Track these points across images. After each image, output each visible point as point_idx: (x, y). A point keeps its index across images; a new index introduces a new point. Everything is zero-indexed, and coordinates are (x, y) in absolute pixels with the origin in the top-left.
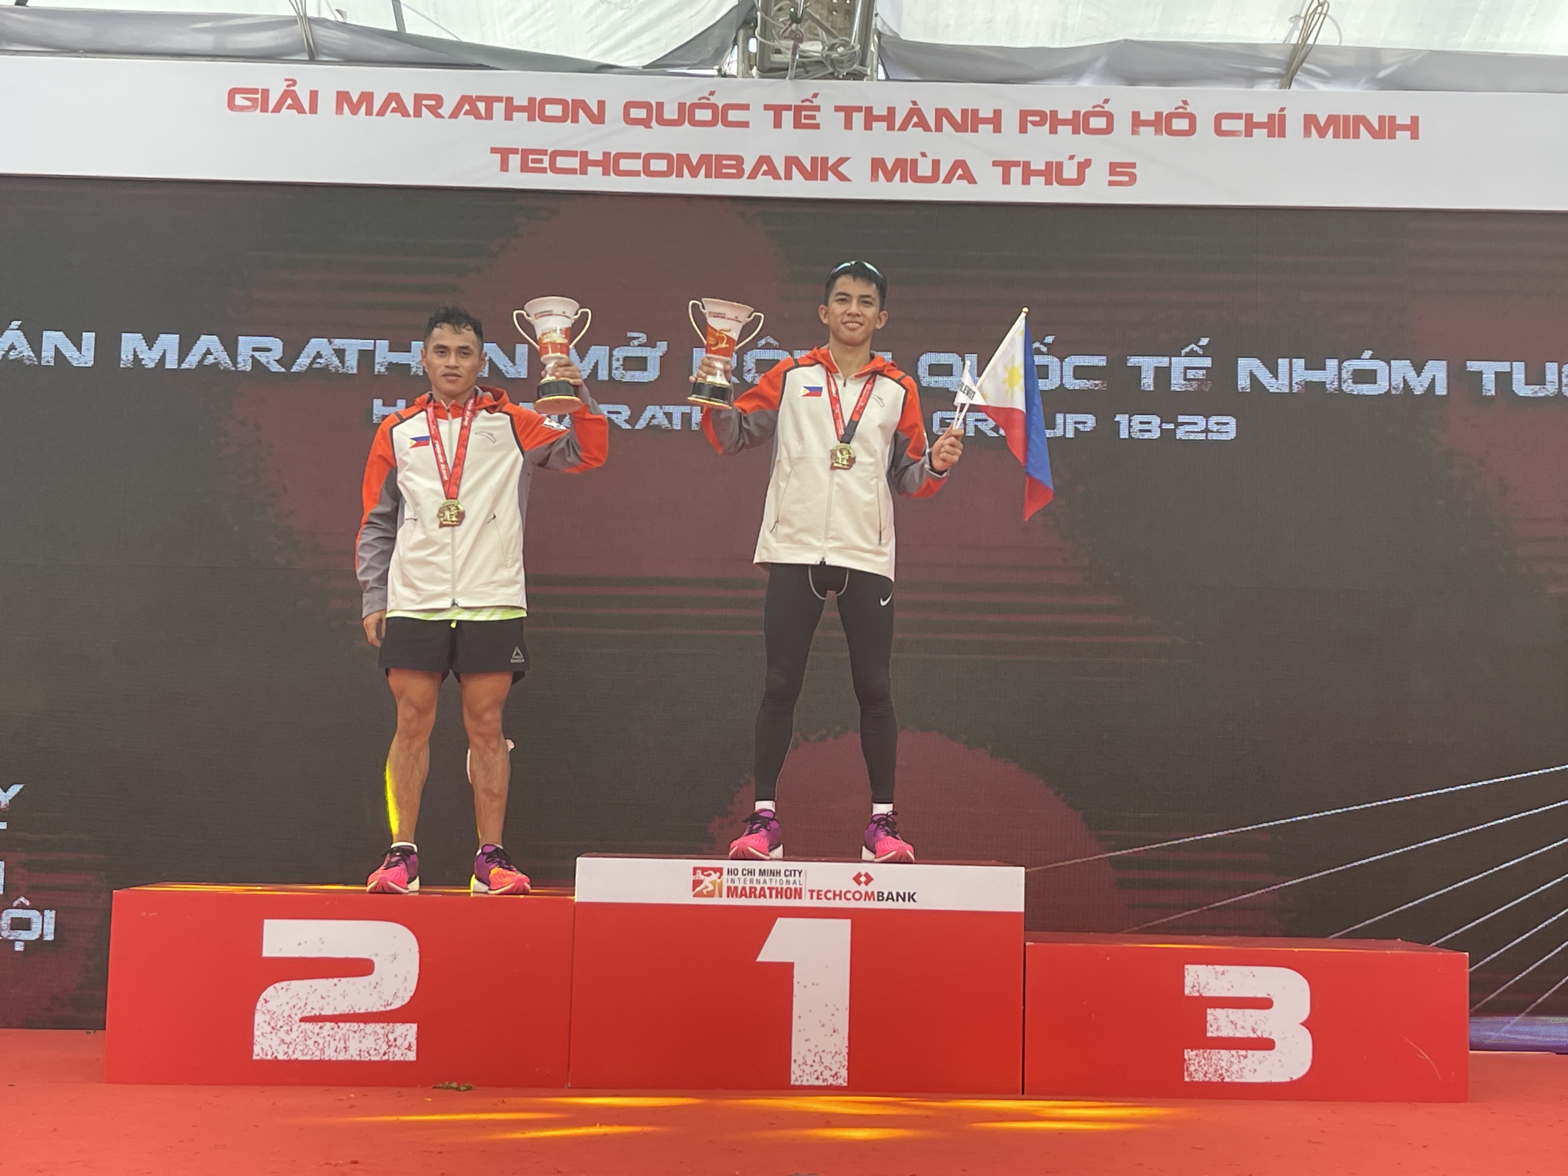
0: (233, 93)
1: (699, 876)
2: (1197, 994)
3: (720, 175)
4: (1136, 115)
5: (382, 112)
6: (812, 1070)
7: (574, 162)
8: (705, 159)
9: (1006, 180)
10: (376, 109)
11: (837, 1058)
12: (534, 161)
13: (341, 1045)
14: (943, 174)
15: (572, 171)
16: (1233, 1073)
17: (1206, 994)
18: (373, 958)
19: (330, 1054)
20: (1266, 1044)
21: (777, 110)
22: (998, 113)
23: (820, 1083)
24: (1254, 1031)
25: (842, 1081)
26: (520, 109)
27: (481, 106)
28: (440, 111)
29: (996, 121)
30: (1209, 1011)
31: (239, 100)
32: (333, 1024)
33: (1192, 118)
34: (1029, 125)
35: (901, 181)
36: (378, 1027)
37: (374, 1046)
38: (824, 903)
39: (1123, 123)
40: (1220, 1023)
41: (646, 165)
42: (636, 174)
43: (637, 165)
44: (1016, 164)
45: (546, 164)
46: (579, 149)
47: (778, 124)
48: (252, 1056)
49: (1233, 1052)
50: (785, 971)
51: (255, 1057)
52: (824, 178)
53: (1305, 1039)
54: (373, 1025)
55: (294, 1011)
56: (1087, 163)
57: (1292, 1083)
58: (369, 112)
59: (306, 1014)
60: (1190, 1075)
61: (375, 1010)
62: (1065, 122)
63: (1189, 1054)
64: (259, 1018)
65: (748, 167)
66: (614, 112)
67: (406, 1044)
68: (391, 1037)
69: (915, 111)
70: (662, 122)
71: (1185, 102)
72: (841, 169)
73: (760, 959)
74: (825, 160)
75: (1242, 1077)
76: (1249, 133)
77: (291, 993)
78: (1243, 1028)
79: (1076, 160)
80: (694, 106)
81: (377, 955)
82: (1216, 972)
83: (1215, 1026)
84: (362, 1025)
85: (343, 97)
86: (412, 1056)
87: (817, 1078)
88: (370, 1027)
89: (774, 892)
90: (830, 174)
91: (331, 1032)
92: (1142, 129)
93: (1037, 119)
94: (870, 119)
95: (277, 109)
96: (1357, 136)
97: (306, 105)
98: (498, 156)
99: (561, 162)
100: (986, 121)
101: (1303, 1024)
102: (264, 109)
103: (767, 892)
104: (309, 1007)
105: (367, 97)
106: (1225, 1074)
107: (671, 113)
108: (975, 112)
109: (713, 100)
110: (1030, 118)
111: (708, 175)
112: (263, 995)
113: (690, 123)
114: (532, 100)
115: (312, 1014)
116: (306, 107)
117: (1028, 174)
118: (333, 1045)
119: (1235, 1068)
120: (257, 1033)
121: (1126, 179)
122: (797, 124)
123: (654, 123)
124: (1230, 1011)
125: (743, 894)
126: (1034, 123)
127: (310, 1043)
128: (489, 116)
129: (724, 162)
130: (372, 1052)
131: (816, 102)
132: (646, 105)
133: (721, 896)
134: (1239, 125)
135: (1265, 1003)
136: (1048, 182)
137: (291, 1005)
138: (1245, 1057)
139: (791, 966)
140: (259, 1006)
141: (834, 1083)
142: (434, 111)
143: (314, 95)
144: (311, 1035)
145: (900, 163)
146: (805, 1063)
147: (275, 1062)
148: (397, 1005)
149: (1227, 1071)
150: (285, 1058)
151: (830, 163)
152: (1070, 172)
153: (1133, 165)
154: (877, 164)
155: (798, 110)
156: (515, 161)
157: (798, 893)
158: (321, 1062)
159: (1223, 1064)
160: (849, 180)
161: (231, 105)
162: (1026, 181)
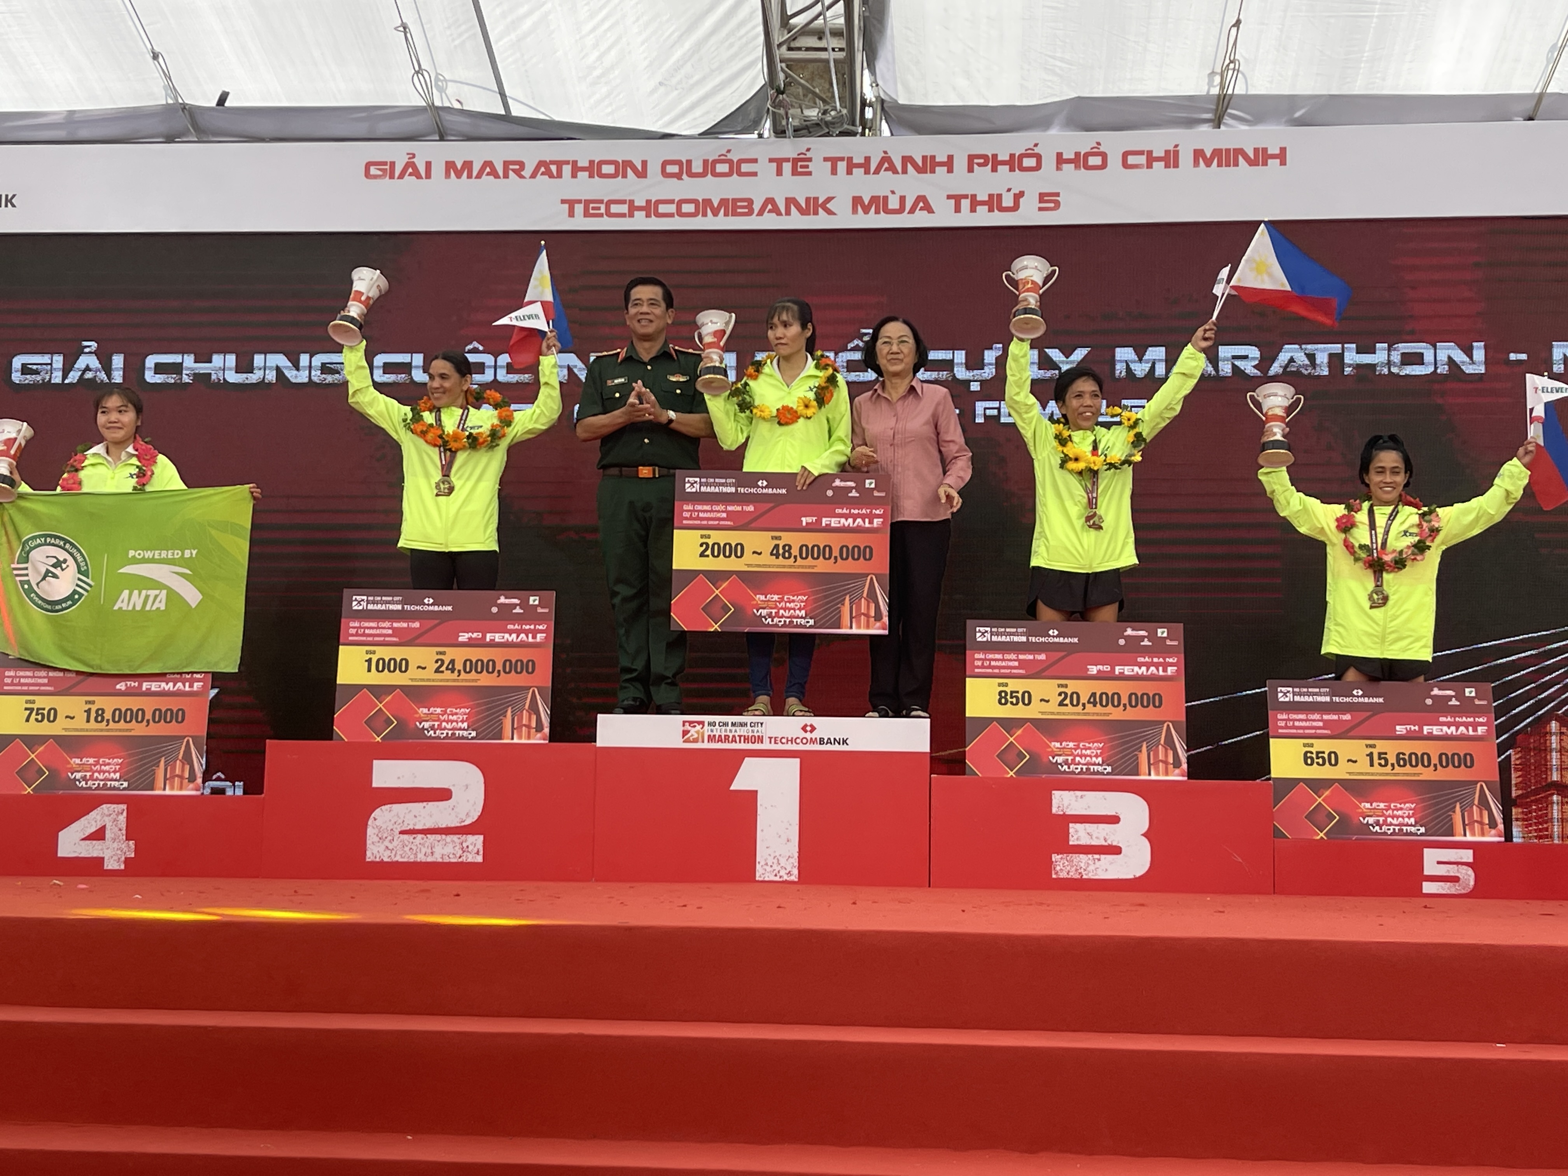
0: (368, 165)
1: (687, 727)
2: (1061, 813)
3: (735, 214)
4: (1059, 155)
5: (479, 176)
6: (772, 869)
7: (624, 208)
8: (724, 202)
9: (958, 209)
10: (475, 174)
11: (791, 860)
12: (593, 208)
13: (429, 851)
14: (908, 208)
15: (623, 215)
16: (1089, 872)
17: (1069, 812)
18: (451, 788)
19: (421, 858)
20: (1115, 850)
21: (779, 162)
22: (950, 158)
23: (777, 879)
24: (1105, 840)
25: (794, 878)
26: (583, 169)
27: (554, 168)
28: (523, 173)
29: (949, 164)
30: (1071, 825)
31: (373, 171)
32: (423, 836)
33: (1104, 156)
34: (976, 166)
35: (876, 213)
36: (455, 838)
37: (452, 851)
38: (780, 747)
39: (1049, 162)
40: (1080, 834)
41: (679, 208)
42: (671, 215)
43: (672, 208)
44: (965, 197)
45: (603, 210)
46: (628, 198)
47: (779, 172)
48: (365, 858)
49: (1090, 856)
50: (751, 796)
51: (367, 860)
52: (816, 213)
53: (1145, 847)
54: (452, 836)
55: (395, 826)
56: (1021, 194)
57: (1136, 879)
58: (470, 176)
59: (404, 828)
60: (1056, 873)
61: (453, 825)
62: (1003, 163)
63: (1055, 857)
64: (370, 831)
65: (757, 207)
66: (654, 169)
67: (475, 850)
68: (465, 845)
69: (886, 159)
70: (691, 175)
71: (1099, 144)
72: (828, 206)
73: (733, 787)
74: (816, 199)
75: (1096, 874)
76: (1149, 166)
77: (393, 813)
78: (1097, 838)
79: (1012, 192)
80: (715, 162)
81: (454, 785)
82: (1077, 797)
83: (1075, 837)
84: (444, 836)
85: (450, 166)
86: (479, 859)
87: (776, 875)
88: (449, 838)
89: (742, 738)
90: (820, 210)
91: (422, 841)
92: (1065, 166)
93: (982, 161)
94: (851, 166)
95: (401, 176)
96: (1236, 164)
97: (423, 173)
98: (566, 206)
99: (614, 208)
100: (941, 164)
101: (1144, 835)
102: (392, 177)
103: (738, 739)
104: (405, 824)
105: (468, 165)
106: (1084, 873)
107: (697, 167)
108: (933, 157)
109: (729, 156)
110: (976, 161)
111: (726, 214)
112: (373, 815)
113: (712, 175)
114: (592, 162)
115: (408, 828)
116: (423, 174)
117: (975, 203)
118: (423, 850)
119: (1091, 868)
120: (368, 842)
121: (1052, 205)
122: (795, 172)
123: (684, 176)
124: (1087, 825)
125: (720, 740)
126: (979, 165)
127: (407, 849)
128: (560, 175)
129: (739, 204)
130: (451, 856)
131: (809, 155)
132: (679, 163)
133: (703, 742)
134: (1142, 160)
135: (1114, 820)
136: (991, 210)
137: (393, 822)
138: (1099, 860)
139: (756, 792)
140: (370, 822)
141: (788, 879)
142: (518, 173)
143: (428, 165)
144: (407, 843)
145: (874, 199)
146: (767, 864)
147: (382, 862)
148: (467, 822)
149: (1085, 870)
150: (389, 860)
151: (820, 201)
152: (1008, 202)
153: (1058, 194)
154: (857, 201)
155: (795, 161)
156: (579, 209)
157: (760, 739)
158: (415, 864)
159: (1082, 865)
160: (834, 214)
161: (367, 174)
162: (973, 210)
